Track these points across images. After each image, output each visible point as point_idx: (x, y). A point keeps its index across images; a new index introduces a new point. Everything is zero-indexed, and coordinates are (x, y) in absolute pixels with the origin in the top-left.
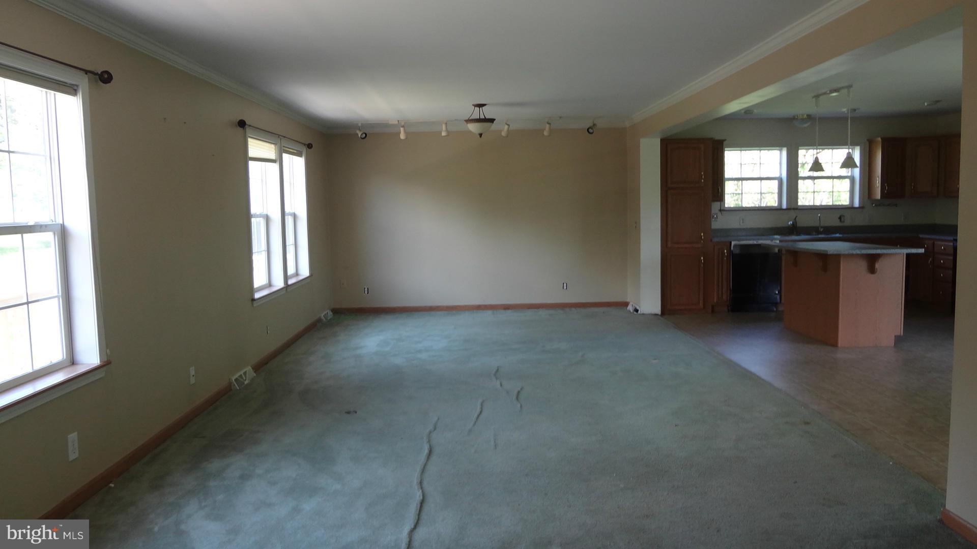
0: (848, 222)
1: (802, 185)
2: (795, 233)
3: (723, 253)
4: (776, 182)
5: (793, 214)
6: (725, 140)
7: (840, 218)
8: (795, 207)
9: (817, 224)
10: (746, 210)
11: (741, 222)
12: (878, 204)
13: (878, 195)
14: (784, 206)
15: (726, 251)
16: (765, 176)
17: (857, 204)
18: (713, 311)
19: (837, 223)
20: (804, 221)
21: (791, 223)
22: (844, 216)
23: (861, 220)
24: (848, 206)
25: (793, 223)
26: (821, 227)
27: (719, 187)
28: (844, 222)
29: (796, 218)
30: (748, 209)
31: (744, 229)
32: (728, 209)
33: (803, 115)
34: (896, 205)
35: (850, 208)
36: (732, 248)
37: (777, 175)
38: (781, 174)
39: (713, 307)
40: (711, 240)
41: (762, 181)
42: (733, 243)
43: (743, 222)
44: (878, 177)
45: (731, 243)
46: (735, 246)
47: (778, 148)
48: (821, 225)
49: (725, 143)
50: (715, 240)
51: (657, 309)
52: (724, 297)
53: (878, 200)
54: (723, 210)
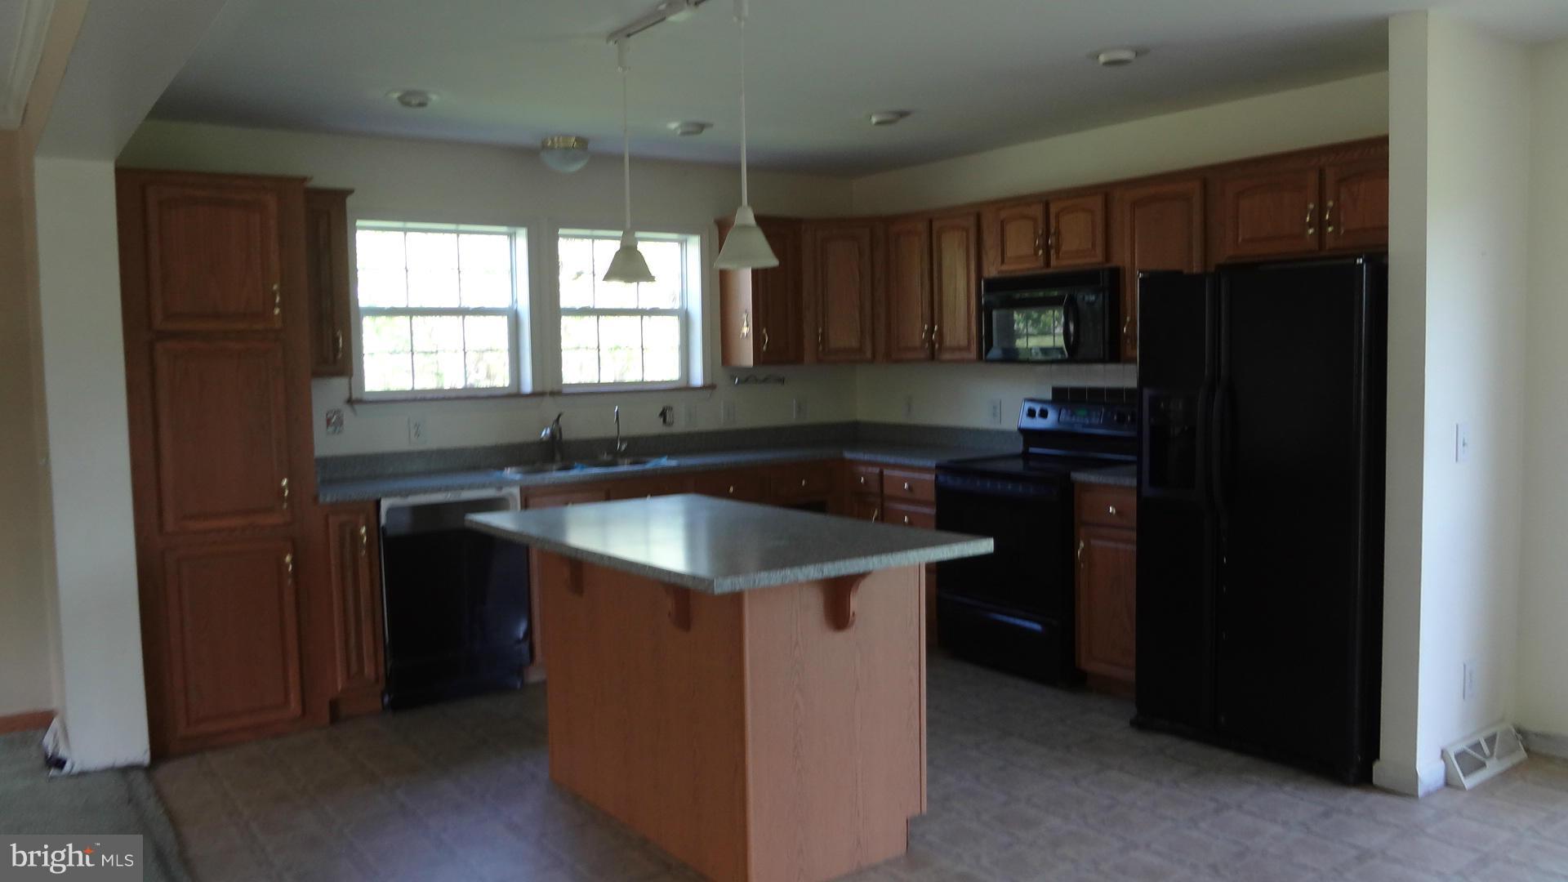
0: (680, 425)
1: (570, 328)
2: (558, 457)
3: (355, 536)
4: (502, 323)
5: (551, 408)
6: (350, 192)
7: (663, 414)
8: (556, 388)
9: (610, 431)
10: (424, 400)
11: (413, 432)
12: (747, 378)
13: (746, 355)
14: (527, 386)
15: (363, 530)
16: (473, 305)
17: (697, 379)
18: (335, 717)
19: (655, 427)
20: (581, 426)
21: (548, 431)
22: (671, 409)
23: (710, 418)
24: (677, 385)
25: (552, 432)
26: (623, 440)
27: (339, 333)
28: (671, 424)
29: (558, 420)
30: (429, 396)
31: (422, 454)
32: (371, 398)
33: (567, 136)
34: (782, 381)
35: (682, 389)
36: (383, 521)
37: (504, 303)
38: (515, 301)
39: (334, 706)
40: (316, 498)
41: (467, 317)
42: (385, 504)
43: (417, 434)
44: (746, 312)
45: (378, 503)
46: (390, 511)
47: (504, 229)
48: (623, 433)
49: (350, 201)
50: (328, 497)
51: (135, 747)
52: (369, 670)
53: (747, 369)
54: (356, 400)
